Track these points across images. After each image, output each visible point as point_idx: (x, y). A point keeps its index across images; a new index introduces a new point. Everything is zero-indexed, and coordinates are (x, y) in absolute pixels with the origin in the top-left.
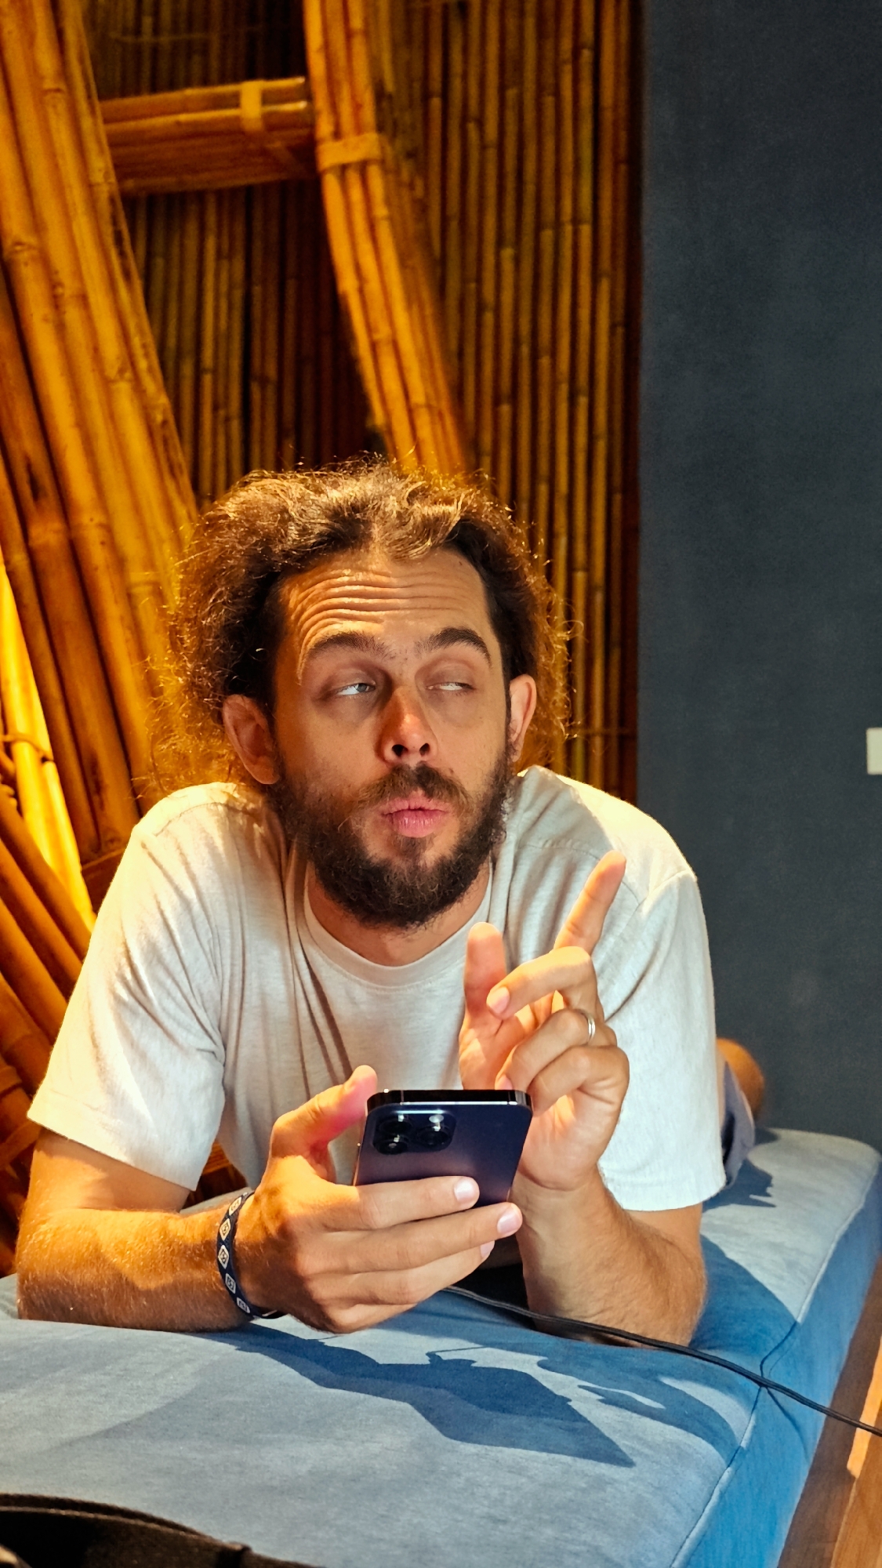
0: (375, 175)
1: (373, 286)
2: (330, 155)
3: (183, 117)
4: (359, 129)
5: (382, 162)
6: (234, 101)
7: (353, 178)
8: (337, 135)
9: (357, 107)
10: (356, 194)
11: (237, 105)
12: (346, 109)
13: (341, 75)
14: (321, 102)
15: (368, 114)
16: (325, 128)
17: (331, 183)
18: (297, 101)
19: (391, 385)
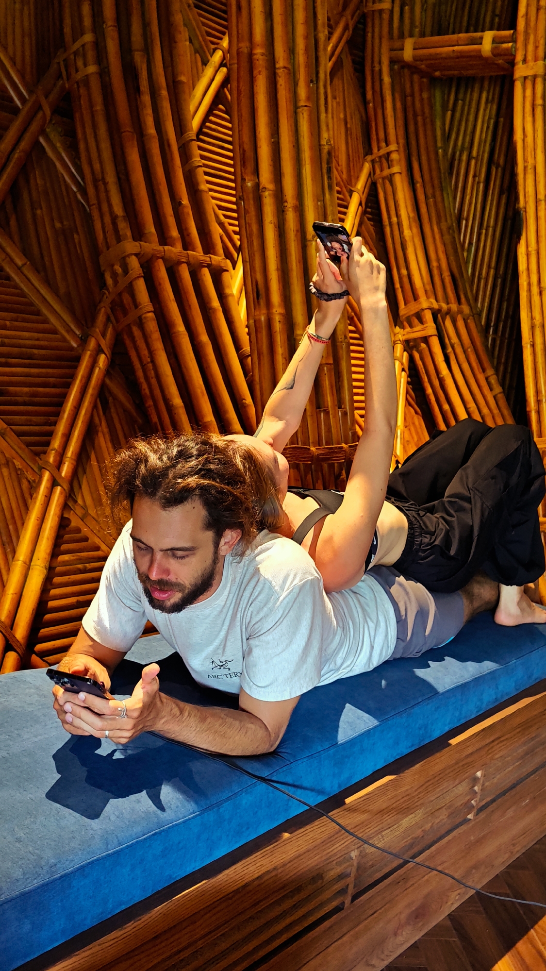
0: (539, 81)
1: (530, 139)
2: (521, 71)
3: (456, 48)
4: (535, 59)
6: (479, 41)
7: (529, 83)
8: (525, 61)
9: (536, 47)
10: (529, 92)
11: (481, 44)
12: (531, 48)
13: (531, 31)
14: (520, 44)
15: (541, 51)
16: (519, 57)
17: (518, 86)
18: (509, 42)
19: (530, 189)
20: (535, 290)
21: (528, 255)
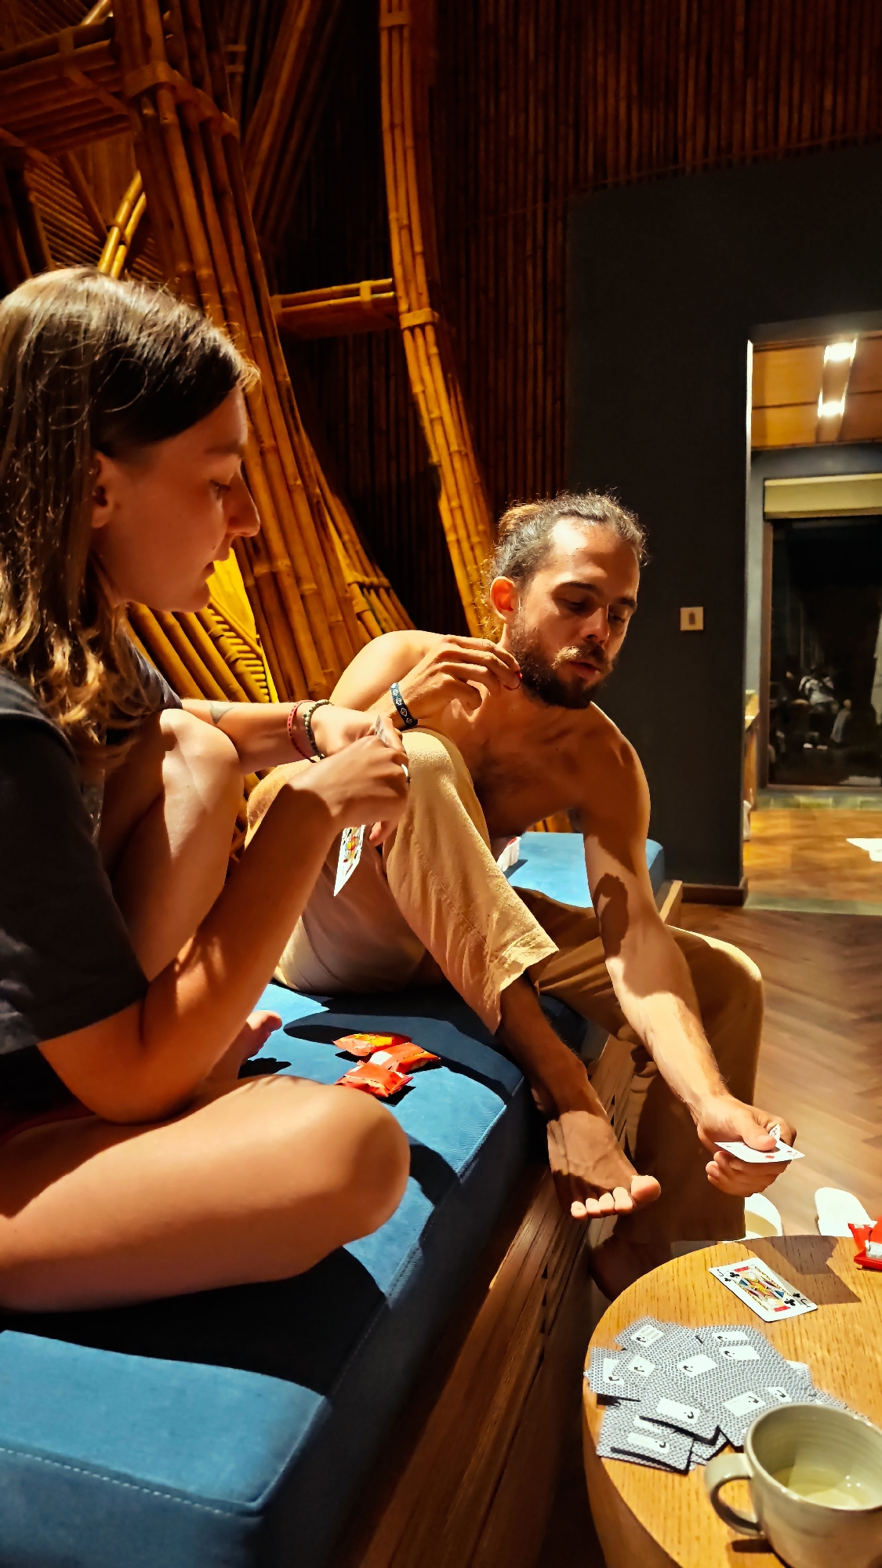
0: (429, 330)
1: (430, 390)
2: (407, 320)
3: (332, 302)
4: (420, 308)
5: (432, 324)
6: (357, 292)
7: (418, 331)
8: (409, 310)
9: (419, 294)
10: (420, 340)
11: (358, 295)
12: (413, 295)
13: (410, 277)
14: (401, 292)
15: (425, 299)
16: (403, 306)
17: (407, 335)
18: (389, 291)
19: (441, 440)
20: (465, 546)
21: (451, 511)
